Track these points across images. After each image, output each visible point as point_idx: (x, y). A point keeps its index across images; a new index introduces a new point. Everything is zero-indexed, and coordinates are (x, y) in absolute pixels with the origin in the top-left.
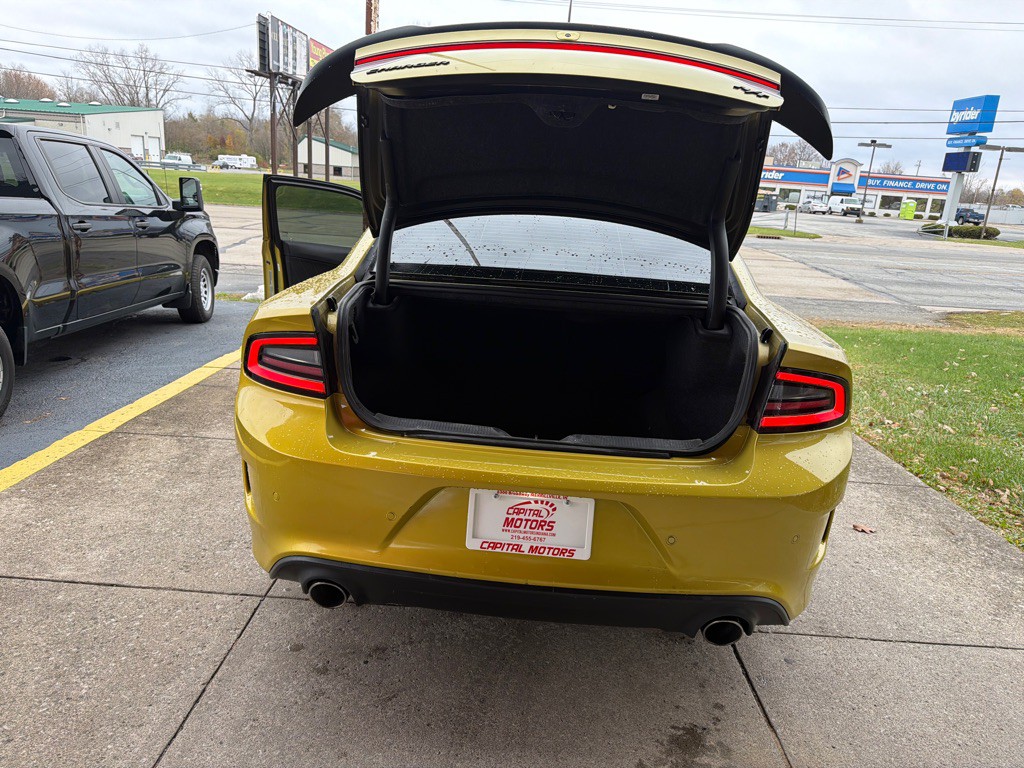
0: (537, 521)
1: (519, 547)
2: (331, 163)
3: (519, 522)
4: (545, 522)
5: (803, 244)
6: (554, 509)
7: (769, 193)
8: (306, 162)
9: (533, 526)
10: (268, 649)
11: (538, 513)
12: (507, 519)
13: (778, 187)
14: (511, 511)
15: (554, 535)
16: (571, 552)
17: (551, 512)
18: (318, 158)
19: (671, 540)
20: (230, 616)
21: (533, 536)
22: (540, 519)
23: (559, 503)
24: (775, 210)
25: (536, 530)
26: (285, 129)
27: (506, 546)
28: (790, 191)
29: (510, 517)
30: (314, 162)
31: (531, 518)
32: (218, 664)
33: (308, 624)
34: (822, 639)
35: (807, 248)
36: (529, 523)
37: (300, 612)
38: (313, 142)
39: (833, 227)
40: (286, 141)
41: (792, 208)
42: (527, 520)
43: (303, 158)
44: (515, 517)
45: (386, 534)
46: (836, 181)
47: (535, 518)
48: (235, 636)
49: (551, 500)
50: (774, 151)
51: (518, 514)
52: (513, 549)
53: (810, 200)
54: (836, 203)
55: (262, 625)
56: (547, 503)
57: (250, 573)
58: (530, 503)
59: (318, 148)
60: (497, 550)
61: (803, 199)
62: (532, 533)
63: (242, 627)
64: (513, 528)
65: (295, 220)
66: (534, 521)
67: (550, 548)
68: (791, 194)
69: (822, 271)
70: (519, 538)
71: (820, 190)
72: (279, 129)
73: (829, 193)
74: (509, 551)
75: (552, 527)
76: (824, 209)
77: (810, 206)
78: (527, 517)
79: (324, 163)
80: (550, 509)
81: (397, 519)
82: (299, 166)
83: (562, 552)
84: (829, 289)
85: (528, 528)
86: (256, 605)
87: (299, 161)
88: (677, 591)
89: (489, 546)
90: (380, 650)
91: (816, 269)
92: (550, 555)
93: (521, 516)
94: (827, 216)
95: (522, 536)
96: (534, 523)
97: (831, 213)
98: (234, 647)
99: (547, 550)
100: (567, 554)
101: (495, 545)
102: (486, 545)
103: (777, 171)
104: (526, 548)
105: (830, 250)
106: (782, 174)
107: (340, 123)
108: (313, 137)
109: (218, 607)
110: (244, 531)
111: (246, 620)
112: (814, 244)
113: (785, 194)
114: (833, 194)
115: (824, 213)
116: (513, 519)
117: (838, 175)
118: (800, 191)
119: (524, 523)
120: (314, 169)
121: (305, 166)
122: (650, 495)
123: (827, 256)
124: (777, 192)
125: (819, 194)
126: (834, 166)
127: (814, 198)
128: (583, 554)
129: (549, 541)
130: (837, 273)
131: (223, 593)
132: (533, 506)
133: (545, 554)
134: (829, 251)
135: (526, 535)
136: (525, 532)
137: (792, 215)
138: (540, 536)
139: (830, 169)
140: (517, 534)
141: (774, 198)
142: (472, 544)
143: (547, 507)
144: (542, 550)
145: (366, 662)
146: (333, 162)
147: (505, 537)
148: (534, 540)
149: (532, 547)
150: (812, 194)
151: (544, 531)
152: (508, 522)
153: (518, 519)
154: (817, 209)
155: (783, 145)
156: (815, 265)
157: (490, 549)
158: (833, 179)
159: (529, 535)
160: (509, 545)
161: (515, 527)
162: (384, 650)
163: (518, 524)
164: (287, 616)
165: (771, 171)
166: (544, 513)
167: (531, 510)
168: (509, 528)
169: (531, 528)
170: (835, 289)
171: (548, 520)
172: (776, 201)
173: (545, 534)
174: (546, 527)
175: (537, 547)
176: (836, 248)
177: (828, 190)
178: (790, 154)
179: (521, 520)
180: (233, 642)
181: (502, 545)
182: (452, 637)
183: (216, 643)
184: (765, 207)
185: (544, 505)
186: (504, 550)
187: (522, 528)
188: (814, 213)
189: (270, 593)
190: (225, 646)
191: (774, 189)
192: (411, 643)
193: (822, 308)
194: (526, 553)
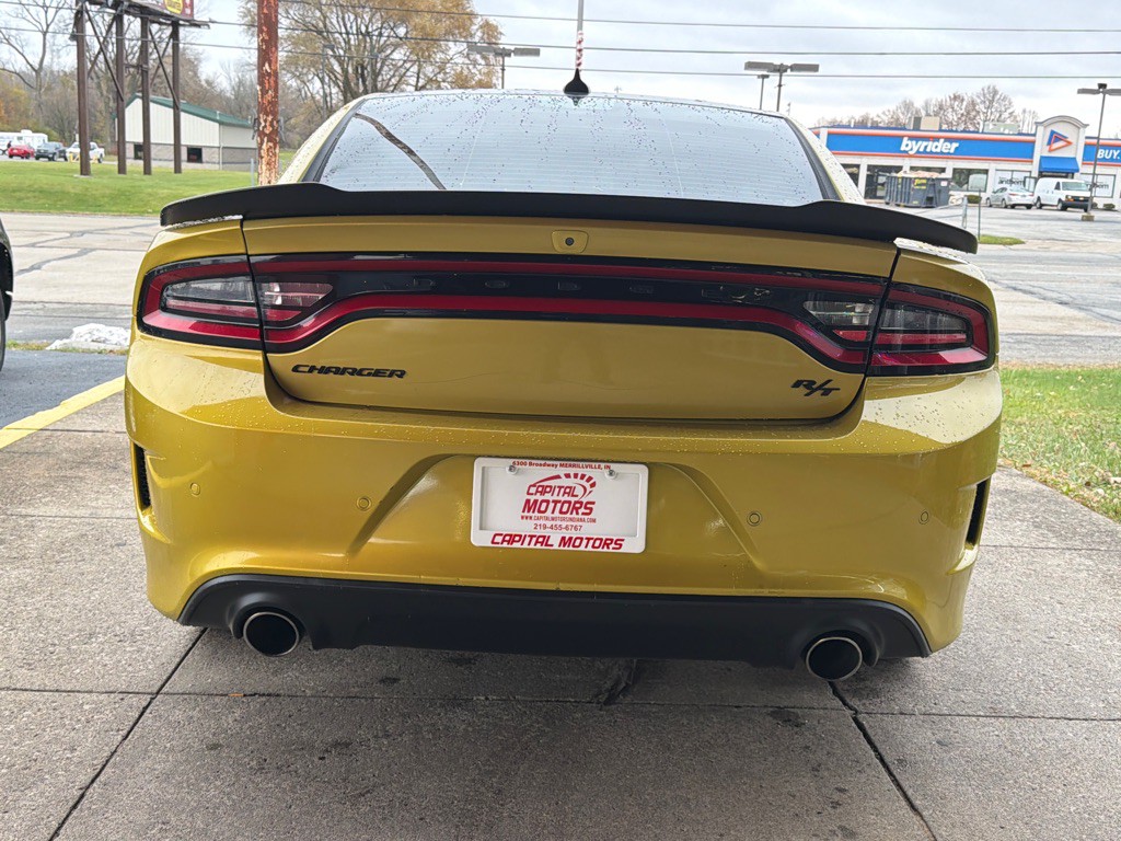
0: (570, 502)
1: (545, 540)
2: (183, 142)
3: (544, 505)
4: (581, 503)
5: (992, 253)
6: (593, 485)
7: (935, 175)
8: (140, 140)
9: (565, 509)
10: (172, 749)
11: (570, 491)
12: (528, 501)
13: (950, 165)
14: (533, 490)
15: (594, 521)
16: (619, 543)
17: (589, 489)
18: (162, 131)
19: (754, 519)
20: (108, 715)
21: (564, 524)
22: (573, 499)
23: (598, 474)
24: (945, 203)
25: (568, 515)
26: (99, 86)
27: (528, 539)
28: (970, 172)
29: (532, 498)
30: (153, 140)
31: (561, 498)
32: (99, 767)
33: (229, 721)
34: (993, 720)
35: (1000, 259)
36: (559, 505)
37: (214, 708)
38: (152, 105)
39: (1043, 229)
40: (101, 106)
41: (974, 200)
42: (556, 502)
43: (134, 134)
44: (539, 497)
45: (356, 532)
46: (1046, 154)
47: (566, 498)
48: (120, 738)
49: (588, 472)
50: (941, 108)
51: (543, 493)
52: (537, 542)
53: (1004, 185)
54: (1048, 189)
55: (158, 724)
56: (583, 476)
57: (130, 669)
58: (558, 477)
59: (161, 116)
60: (516, 545)
61: (993, 184)
62: (564, 519)
63: (128, 729)
64: (536, 514)
65: (127, 231)
66: (565, 502)
67: (589, 539)
68: (972, 177)
69: (1025, 292)
70: (545, 527)
71: (1021, 169)
72: (90, 83)
73: (1035, 174)
74: (532, 546)
75: (591, 509)
76: (1029, 200)
77: (1005, 195)
78: (555, 498)
79: (171, 141)
80: (587, 485)
81: (372, 506)
82: (127, 146)
83: (606, 543)
84: (1037, 318)
85: (557, 514)
86: (145, 704)
87: (127, 139)
88: (766, 592)
89: (504, 541)
90: (342, 746)
91: (1015, 289)
92: (590, 548)
93: (547, 496)
94: (1034, 212)
95: (549, 524)
96: (566, 506)
97: (1041, 206)
98: (120, 750)
99: (585, 542)
100: (613, 545)
101: (512, 538)
102: (499, 539)
103: (948, 140)
104: (555, 541)
105: (1038, 260)
106: (955, 145)
107: (196, 74)
108: (152, 97)
109: (86, 707)
110: (112, 622)
111: (134, 720)
112: (1013, 253)
113: (962, 177)
114: (1042, 175)
115: (1029, 207)
116: (536, 501)
117: (1049, 143)
118: (986, 172)
119: (552, 505)
120: (154, 151)
121: (138, 147)
122: (723, 453)
123: (1034, 270)
124: (948, 174)
125: (1018, 176)
126: (1041, 129)
127: (1011, 182)
128: (635, 545)
129: (588, 530)
130: (1050, 294)
131: (91, 692)
132: (564, 482)
133: (582, 548)
134: (1037, 263)
135: (554, 523)
136: (553, 519)
137: (973, 211)
138: (574, 524)
139: (1034, 135)
140: (542, 522)
141: (944, 184)
142: (480, 539)
143: (583, 482)
144: (578, 542)
145: (322, 758)
146: (187, 140)
147: (526, 527)
148: (567, 528)
149: (563, 538)
150: (1008, 176)
151: (580, 516)
152: (528, 506)
153: (543, 501)
154: (1016, 200)
155: (955, 98)
156: (1013, 284)
157: (505, 545)
158: (1041, 150)
159: (558, 523)
160: (532, 537)
161: (539, 511)
162: (347, 745)
163: (543, 509)
164: (195, 713)
165: (936, 139)
166: (579, 491)
167: (560, 487)
168: (531, 514)
169: (561, 512)
170: (1045, 318)
171: (584, 500)
172: (947, 189)
173: (581, 520)
174: (582, 510)
175: (570, 539)
176: (1047, 258)
177: (1034, 168)
178: (968, 113)
179: (548, 502)
180: (116, 743)
181: (522, 538)
182: (447, 728)
183: (90, 747)
184: (930, 200)
185: (578, 480)
186: (525, 545)
187: (549, 513)
188: (1013, 206)
189: (165, 690)
190: (106, 748)
191: (943, 170)
192: (387, 736)
193: (1024, 346)
194: (556, 547)
